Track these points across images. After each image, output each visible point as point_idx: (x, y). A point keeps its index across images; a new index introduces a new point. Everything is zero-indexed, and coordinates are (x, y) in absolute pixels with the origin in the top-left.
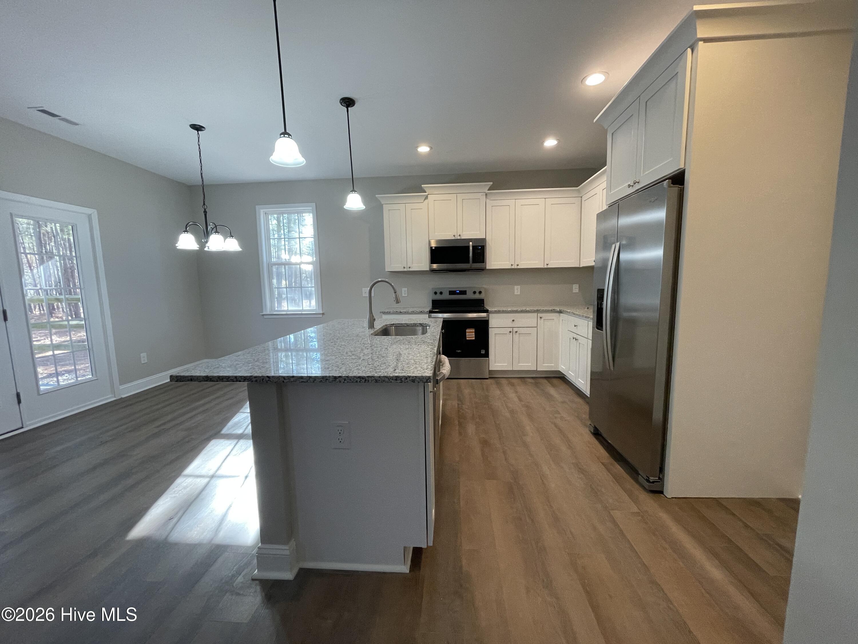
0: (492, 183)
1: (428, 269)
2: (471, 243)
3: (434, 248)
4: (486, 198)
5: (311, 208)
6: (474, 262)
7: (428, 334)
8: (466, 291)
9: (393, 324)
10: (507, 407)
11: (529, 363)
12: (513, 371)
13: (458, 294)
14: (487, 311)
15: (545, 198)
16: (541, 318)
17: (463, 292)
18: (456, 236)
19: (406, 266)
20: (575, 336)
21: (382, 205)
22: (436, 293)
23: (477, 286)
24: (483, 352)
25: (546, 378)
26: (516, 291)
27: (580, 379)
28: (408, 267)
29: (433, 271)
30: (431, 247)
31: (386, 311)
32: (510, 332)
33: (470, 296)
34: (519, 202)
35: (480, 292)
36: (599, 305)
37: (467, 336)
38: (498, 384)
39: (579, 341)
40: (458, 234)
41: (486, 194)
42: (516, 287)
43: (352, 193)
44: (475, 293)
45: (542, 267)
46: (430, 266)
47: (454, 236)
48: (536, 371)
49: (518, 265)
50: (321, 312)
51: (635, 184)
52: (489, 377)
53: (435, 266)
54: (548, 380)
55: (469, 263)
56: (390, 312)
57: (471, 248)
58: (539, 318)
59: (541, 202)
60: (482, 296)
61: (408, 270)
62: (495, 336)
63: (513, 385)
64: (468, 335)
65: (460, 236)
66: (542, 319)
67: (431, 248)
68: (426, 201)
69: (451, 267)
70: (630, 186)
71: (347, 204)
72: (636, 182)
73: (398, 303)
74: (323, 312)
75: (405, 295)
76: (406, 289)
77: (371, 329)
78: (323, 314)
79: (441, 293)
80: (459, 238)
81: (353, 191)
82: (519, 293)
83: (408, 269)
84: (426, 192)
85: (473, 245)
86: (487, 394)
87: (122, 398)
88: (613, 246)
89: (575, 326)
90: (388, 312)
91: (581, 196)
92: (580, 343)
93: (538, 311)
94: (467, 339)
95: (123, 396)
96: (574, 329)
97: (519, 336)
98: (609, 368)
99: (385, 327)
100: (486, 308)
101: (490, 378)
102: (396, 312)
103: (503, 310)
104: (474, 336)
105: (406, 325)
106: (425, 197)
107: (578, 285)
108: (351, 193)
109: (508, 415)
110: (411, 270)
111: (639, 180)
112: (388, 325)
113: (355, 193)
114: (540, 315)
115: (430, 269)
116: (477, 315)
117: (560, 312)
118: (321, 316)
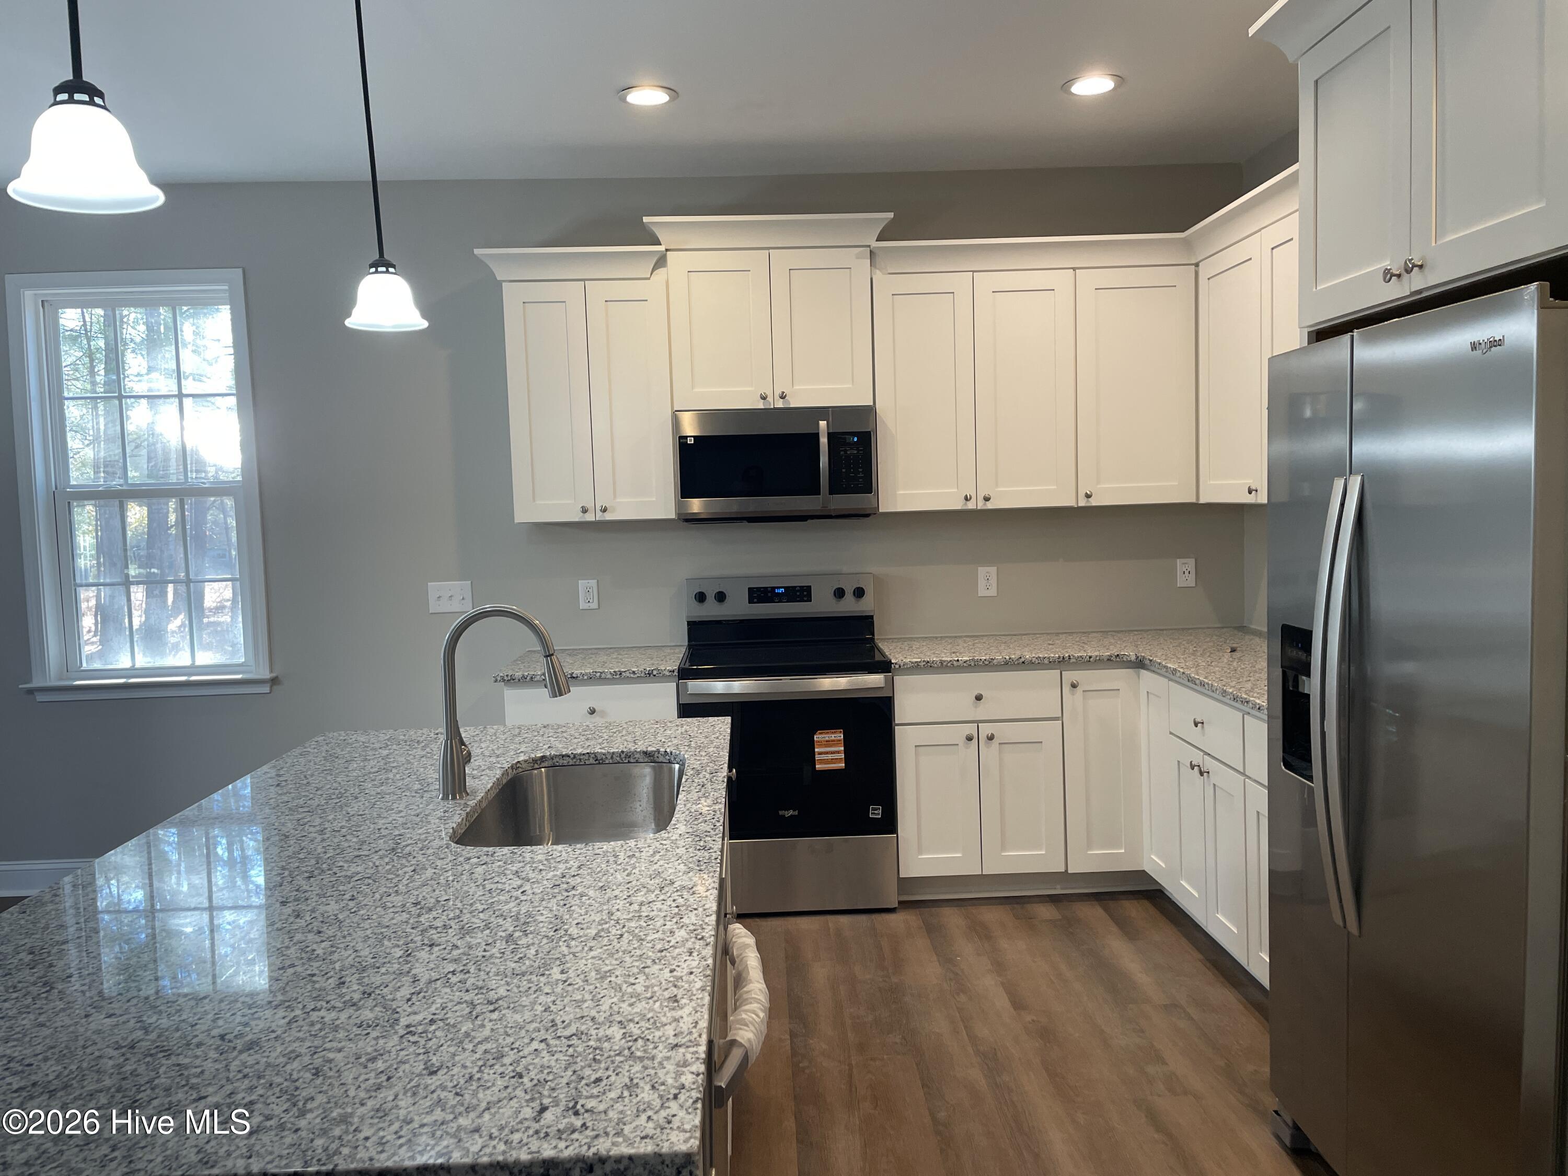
0: (891, 215)
1: (672, 515)
2: (823, 424)
3: (691, 441)
4: (872, 264)
5: (226, 287)
6: (835, 489)
7: (680, 825)
8: (808, 589)
9: (543, 758)
10: (973, 1038)
11: (1041, 850)
12: (982, 876)
13: (780, 598)
14: (885, 667)
15: (1074, 269)
16: (1074, 686)
17: (801, 593)
18: (770, 399)
19: (590, 505)
20: (1197, 758)
21: (499, 285)
22: (701, 597)
23: (845, 569)
24: (876, 813)
25: (1097, 897)
26: (981, 583)
27: (1224, 915)
28: (598, 508)
29: (687, 520)
30: (681, 438)
31: (518, 674)
32: (969, 739)
33: (822, 605)
34: (986, 281)
35: (859, 593)
36: (1291, 683)
37: (817, 757)
38: (933, 931)
39: (1214, 779)
40: (778, 393)
41: (872, 254)
42: (982, 571)
43: (377, 272)
44: (840, 593)
45: (1069, 502)
46: (679, 506)
47: (764, 398)
48: (1064, 877)
49: (987, 499)
50: (266, 674)
51: (1408, 271)
52: (900, 902)
53: (696, 505)
54: (1106, 910)
55: (817, 492)
57: (824, 440)
58: (1067, 688)
59: (1060, 280)
60: (865, 606)
61: (600, 516)
62: (917, 754)
63: (981, 932)
64: (820, 753)
65: (783, 397)
66: (1079, 690)
67: (683, 438)
68: (661, 272)
69: (751, 509)
70: (1392, 275)
71: (355, 312)
72: (1414, 266)
73: (561, 695)
74: (274, 675)
75: (586, 606)
76: (593, 583)
77: (454, 798)
78: (274, 681)
79: (721, 597)
80: (780, 404)
81: (382, 263)
82: (993, 592)
83: (599, 514)
84: (659, 245)
85: (831, 431)
86: (895, 980)
88: (1339, 484)
89: (1196, 725)
90: (524, 677)
91: (1194, 262)
92: (1214, 785)
93: (1062, 663)
94: (818, 767)
96: (1194, 735)
97: (1000, 752)
98: (1341, 924)
99: (511, 774)
100: (880, 651)
101: (905, 905)
103: (942, 662)
104: (843, 756)
105: (592, 761)
106: (654, 261)
107: (1192, 562)
108: (373, 270)
109: (976, 1075)
110: (608, 517)
111: (1423, 258)
112: (524, 765)
113: (387, 272)
114: (1071, 676)
115: (679, 515)
116: (849, 682)
117: (1140, 664)
118: (266, 689)
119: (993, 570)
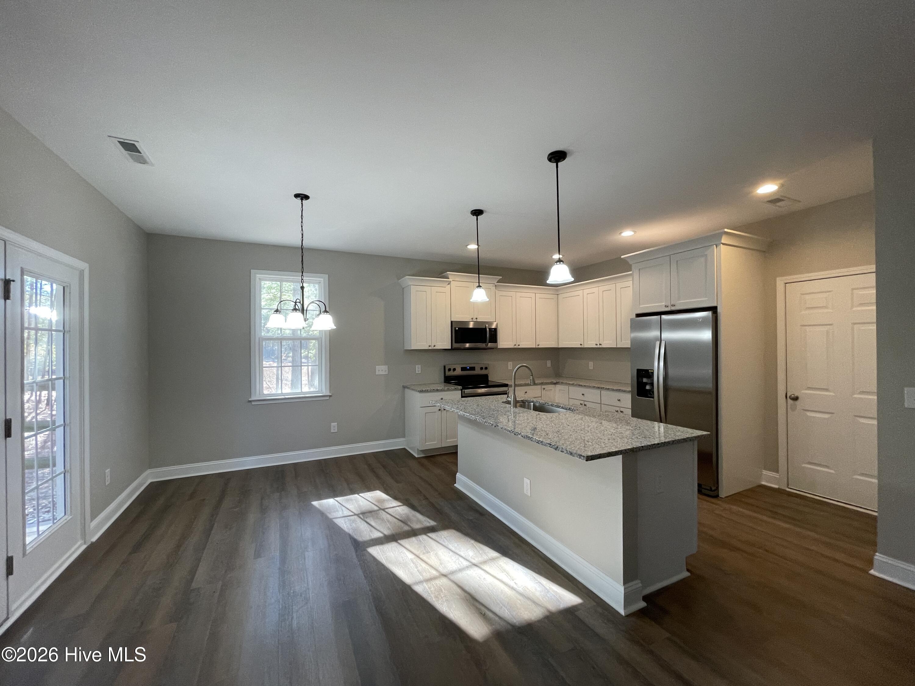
0: (501, 277)
1: (449, 348)
2: (488, 326)
4: (495, 288)
6: (488, 342)
8: (475, 368)
13: (468, 370)
15: (535, 293)
16: (544, 389)
17: (473, 369)
19: (431, 345)
22: (450, 370)
23: (484, 363)
26: (509, 366)
28: (433, 345)
30: (455, 328)
31: (424, 389)
33: (478, 372)
34: (519, 294)
35: (486, 369)
39: (588, 406)
41: (495, 285)
42: (509, 363)
44: (481, 369)
45: (534, 347)
46: (452, 345)
47: (473, 319)
49: (518, 345)
50: (328, 394)
53: (457, 345)
56: (427, 390)
57: (488, 330)
58: (542, 390)
59: (533, 295)
60: (487, 372)
65: (476, 318)
66: (546, 390)
68: (449, 286)
74: (331, 394)
75: (418, 372)
76: (420, 366)
79: (454, 370)
80: (476, 320)
84: (449, 279)
85: (489, 328)
87: (92, 544)
88: (658, 342)
89: (583, 395)
91: (558, 294)
93: (542, 384)
95: (94, 539)
96: (582, 398)
102: (434, 389)
106: (448, 283)
110: (434, 348)
114: (543, 387)
115: (451, 348)
117: (555, 384)
118: (328, 398)
119: (511, 363)
